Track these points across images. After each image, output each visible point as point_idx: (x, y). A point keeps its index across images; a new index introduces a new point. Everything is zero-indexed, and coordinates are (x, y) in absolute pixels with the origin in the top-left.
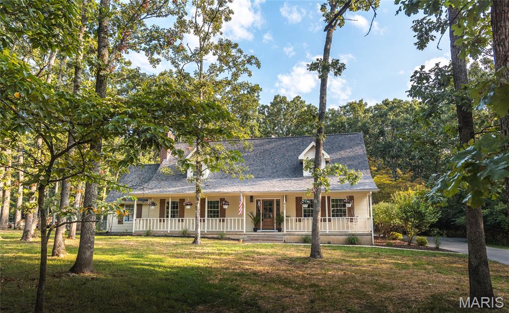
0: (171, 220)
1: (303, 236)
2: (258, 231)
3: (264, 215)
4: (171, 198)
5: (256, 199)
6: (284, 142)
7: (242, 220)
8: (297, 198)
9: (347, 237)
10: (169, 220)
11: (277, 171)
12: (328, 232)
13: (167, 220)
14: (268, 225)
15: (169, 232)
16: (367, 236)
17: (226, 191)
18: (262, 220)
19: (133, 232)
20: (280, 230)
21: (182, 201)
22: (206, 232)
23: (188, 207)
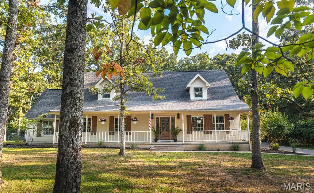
0: (88, 134)
1: (199, 145)
2: (158, 141)
3: (163, 128)
4: (88, 115)
5: (155, 116)
6: (170, 75)
7: (149, 133)
8: (187, 116)
9: (231, 145)
10: (86, 134)
11: (170, 95)
12: (216, 142)
13: (85, 134)
14: (165, 137)
15: (86, 143)
16: (245, 144)
17: (136, 110)
18: (161, 133)
19: (54, 144)
20: (175, 140)
21: (95, 118)
22: (118, 143)
23: (103, 123)
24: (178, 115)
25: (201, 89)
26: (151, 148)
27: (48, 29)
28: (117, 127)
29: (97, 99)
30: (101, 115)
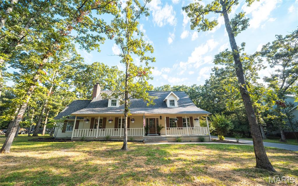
0: (99, 131)
2: (148, 135)
4: (100, 116)
5: (146, 118)
8: (166, 118)
9: (198, 137)
12: (188, 135)
13: (96, 130)
14: (152, 132)
15: (97, 137)
17: (134, 113)
18: (149, 129)
19: (72, 138)
20: (159, 134)
21: (105, 119)
22: (121, 137)
23: (110, 122)
24: (161, 117)
25: (174, 101)
26: (144, 140)
27: (82, 67)
28: (120, 125)
29: (107, 106)
30: (109, 117)
